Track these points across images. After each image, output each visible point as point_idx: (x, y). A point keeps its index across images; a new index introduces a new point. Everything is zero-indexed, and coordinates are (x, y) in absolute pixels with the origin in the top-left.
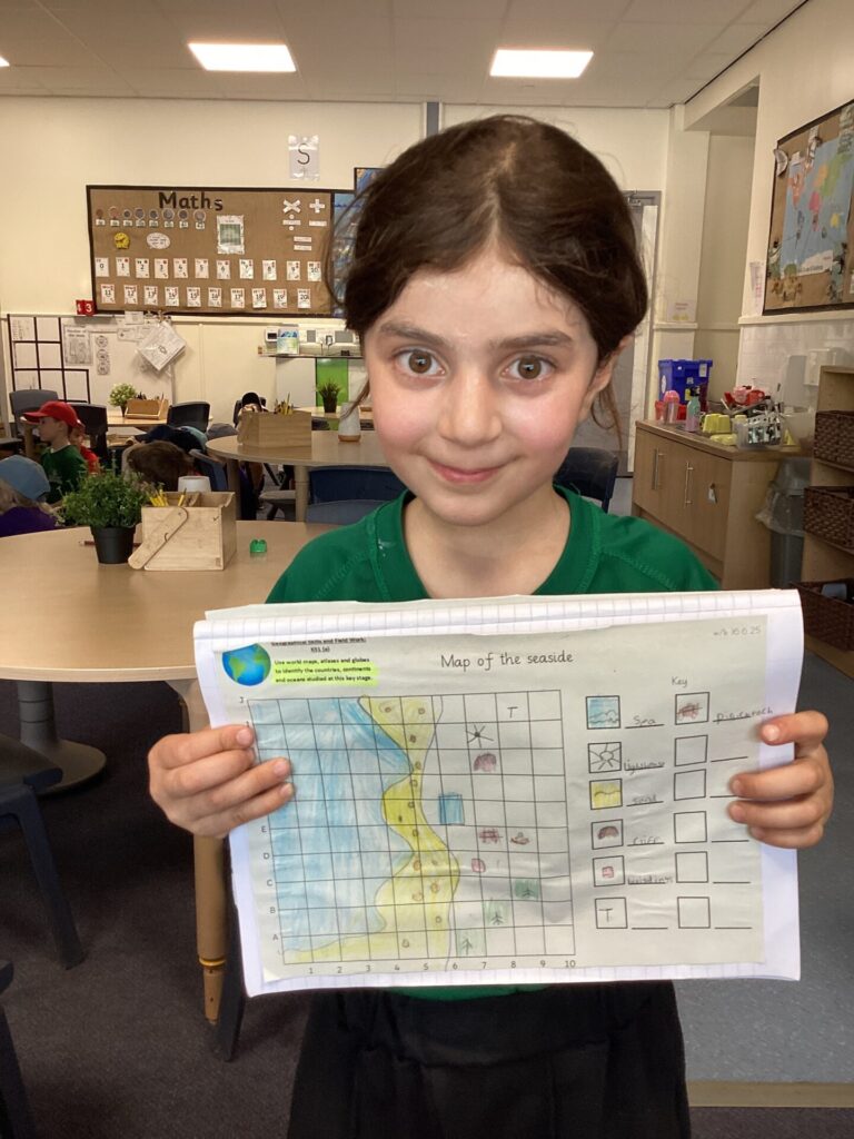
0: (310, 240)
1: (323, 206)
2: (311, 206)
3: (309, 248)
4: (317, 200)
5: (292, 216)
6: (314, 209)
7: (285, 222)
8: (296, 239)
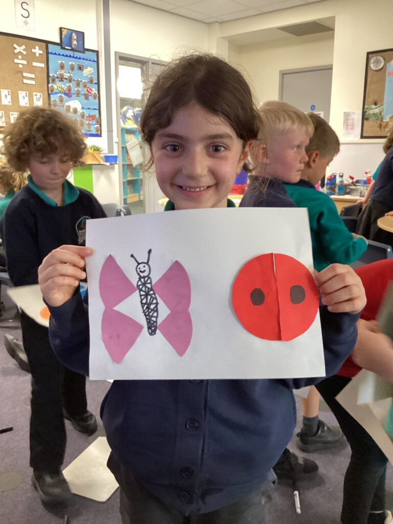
0: (33, 76)
1: (41, 52)
2: (33, 51)
3: (33, 82)
4: (37, 47)
5: (20, 57)
6: (35, 53)
7: (16, 61)
8: (25, 74)
